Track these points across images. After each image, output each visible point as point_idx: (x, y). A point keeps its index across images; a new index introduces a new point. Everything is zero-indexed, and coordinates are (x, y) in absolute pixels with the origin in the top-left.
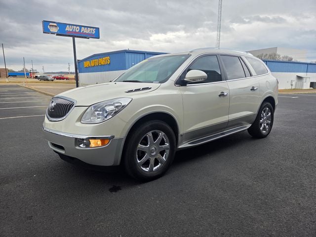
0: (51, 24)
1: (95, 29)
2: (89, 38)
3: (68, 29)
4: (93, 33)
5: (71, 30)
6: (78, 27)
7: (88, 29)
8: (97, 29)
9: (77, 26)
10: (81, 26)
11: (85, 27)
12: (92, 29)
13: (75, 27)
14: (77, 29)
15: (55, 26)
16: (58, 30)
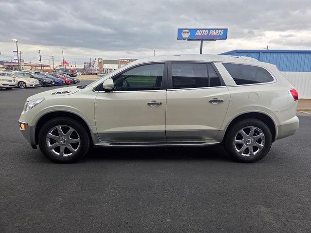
0: (184, 31)
1: (223, 31)
2: (216, 40)
3: (198, 33)
4: (221, 34)
5: (200, 34)
6: (207, 31)
7: (217, 31)
8: (226, 30)
9: (205, 29)
10: (209, 30)
11: (213, 29)
12: (220, 31)
13: (204, 31)
14: (206, 33)
15: (188, 32)
16: (190, 36)
